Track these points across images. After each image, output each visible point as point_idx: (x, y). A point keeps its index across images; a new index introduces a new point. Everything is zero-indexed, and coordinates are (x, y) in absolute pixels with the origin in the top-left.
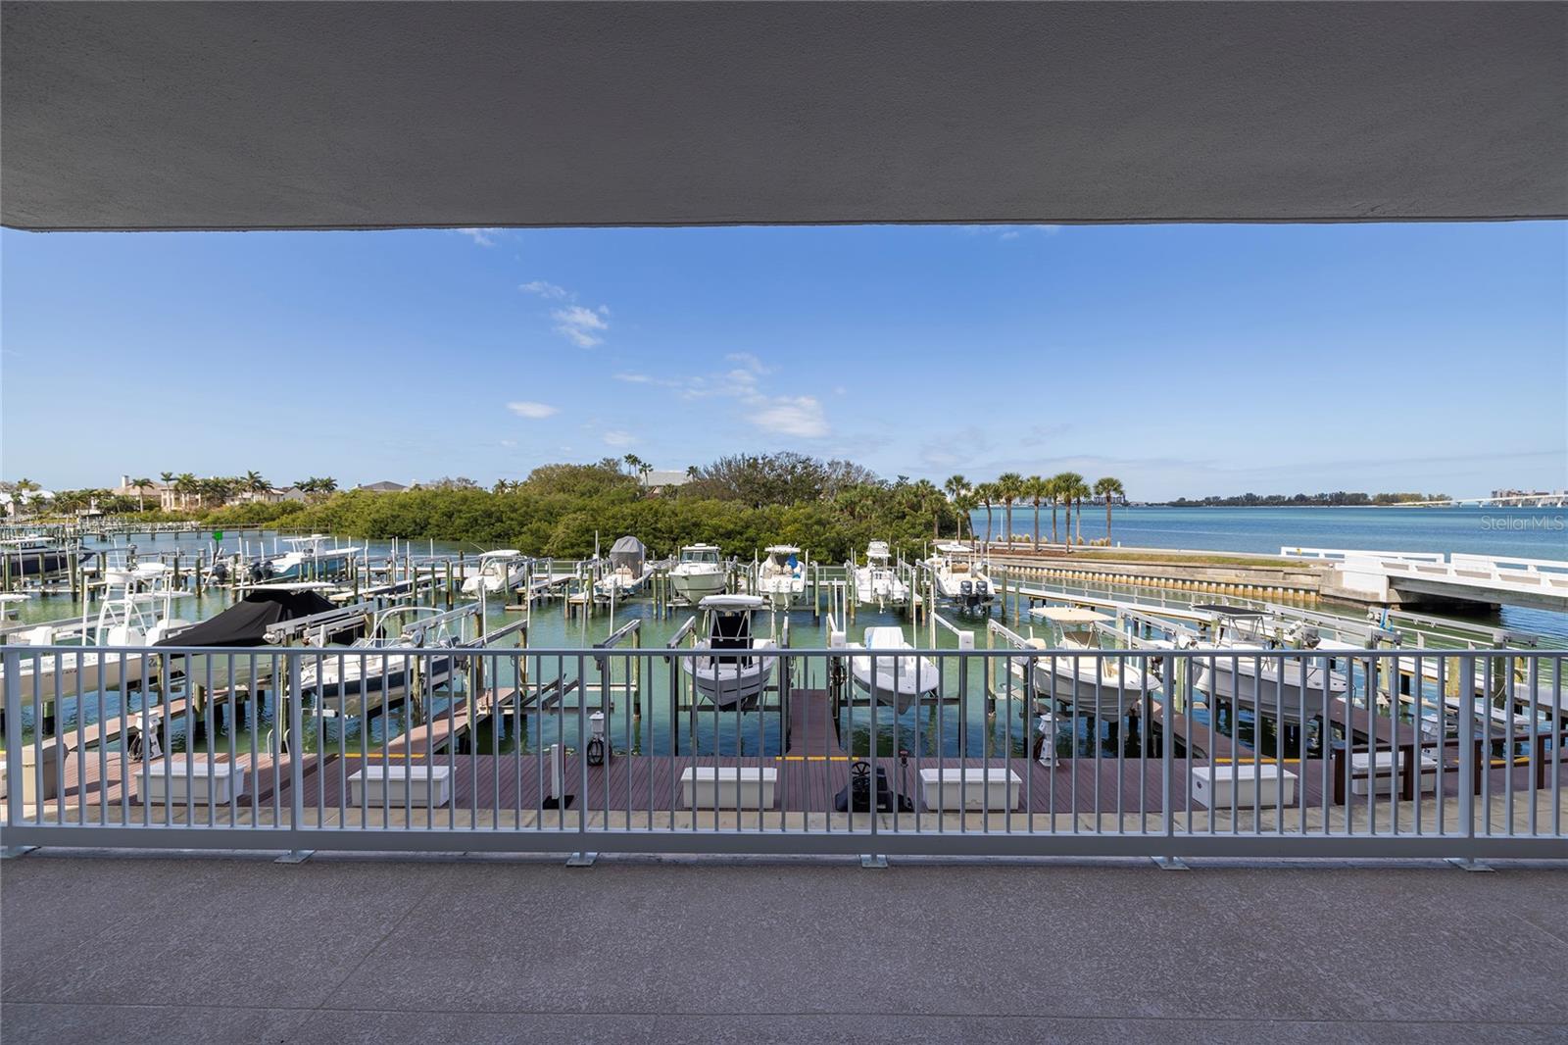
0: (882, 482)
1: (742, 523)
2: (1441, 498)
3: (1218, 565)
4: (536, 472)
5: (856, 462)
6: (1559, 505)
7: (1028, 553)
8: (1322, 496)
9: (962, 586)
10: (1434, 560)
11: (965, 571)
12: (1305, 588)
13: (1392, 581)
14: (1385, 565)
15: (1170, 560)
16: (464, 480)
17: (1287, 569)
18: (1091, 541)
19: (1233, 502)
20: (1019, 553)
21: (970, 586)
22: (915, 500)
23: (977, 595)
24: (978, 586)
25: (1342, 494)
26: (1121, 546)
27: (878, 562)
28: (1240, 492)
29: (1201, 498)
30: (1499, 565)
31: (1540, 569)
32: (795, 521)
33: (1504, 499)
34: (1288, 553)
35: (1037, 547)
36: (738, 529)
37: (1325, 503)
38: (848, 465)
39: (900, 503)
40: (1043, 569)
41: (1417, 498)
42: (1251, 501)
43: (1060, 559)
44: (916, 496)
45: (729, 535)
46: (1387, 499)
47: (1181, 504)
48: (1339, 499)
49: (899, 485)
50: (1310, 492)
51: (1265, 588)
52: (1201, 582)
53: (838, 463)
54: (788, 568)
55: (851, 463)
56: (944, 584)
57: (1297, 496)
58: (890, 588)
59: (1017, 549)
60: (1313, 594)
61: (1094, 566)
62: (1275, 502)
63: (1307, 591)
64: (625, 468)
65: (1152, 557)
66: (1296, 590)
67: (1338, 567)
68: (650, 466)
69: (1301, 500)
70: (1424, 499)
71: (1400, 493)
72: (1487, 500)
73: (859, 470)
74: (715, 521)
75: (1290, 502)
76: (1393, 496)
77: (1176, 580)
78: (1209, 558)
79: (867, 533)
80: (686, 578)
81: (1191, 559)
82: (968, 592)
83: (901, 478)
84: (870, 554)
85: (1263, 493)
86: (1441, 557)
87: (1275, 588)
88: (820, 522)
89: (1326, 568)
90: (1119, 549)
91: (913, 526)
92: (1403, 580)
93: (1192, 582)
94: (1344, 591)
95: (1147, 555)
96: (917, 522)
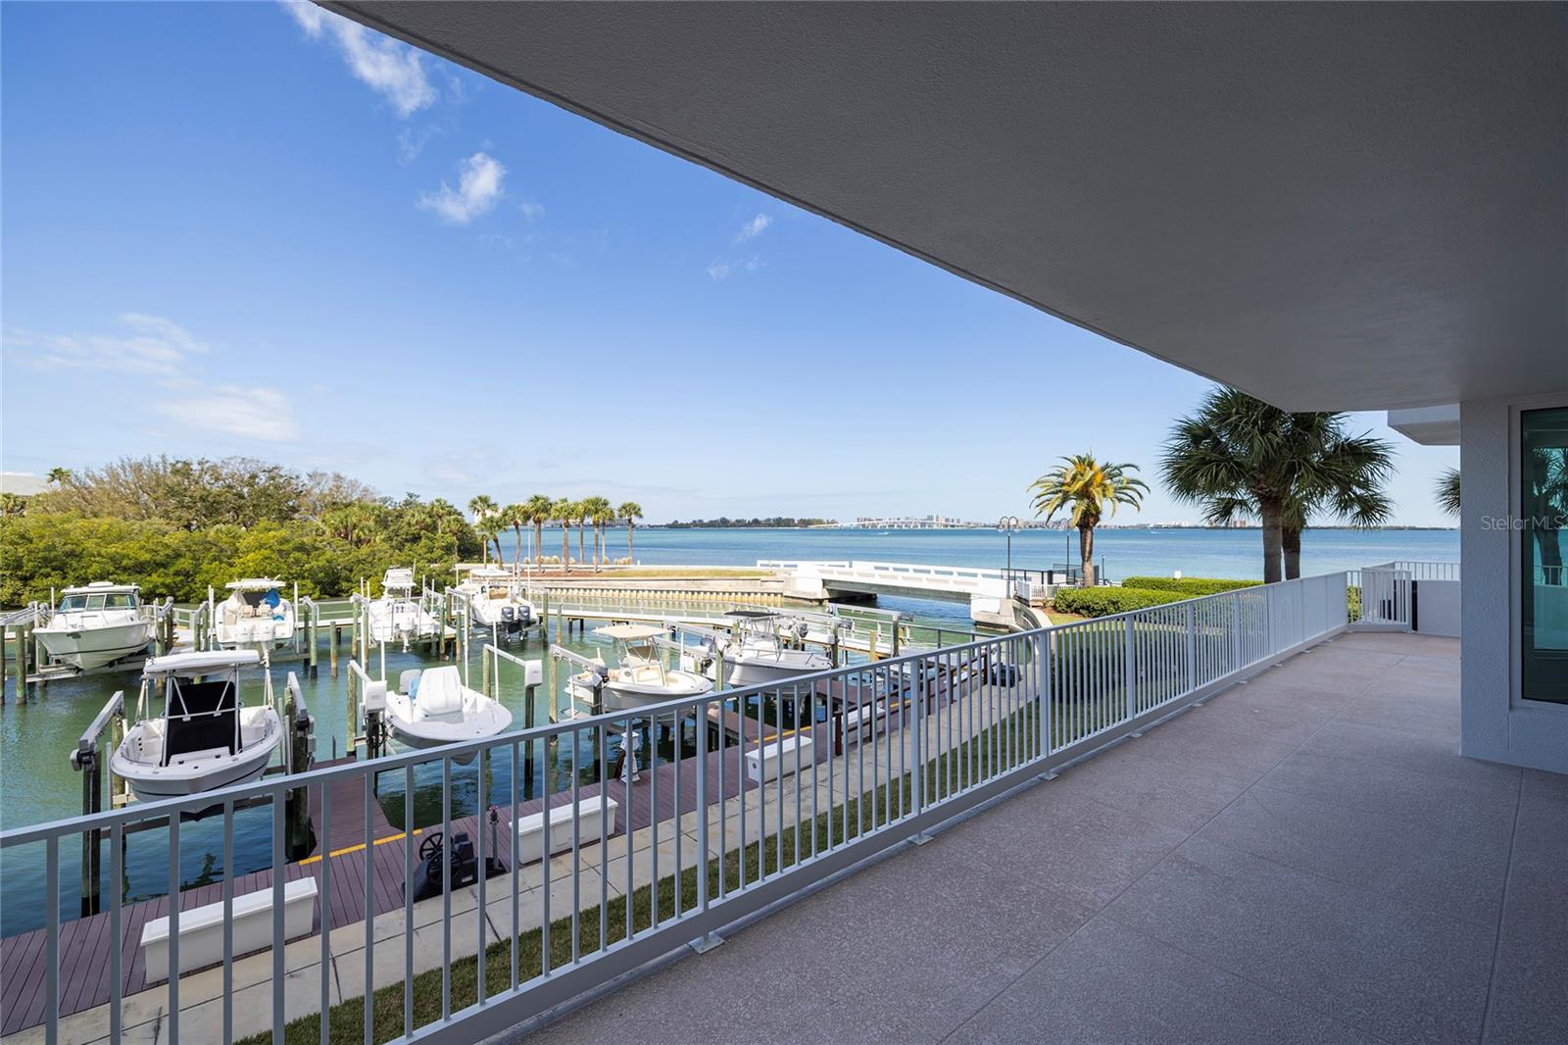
0: (385, 500)
1: (169, 552)
2: (833, 522)
3: (717, 577)
5: (349, 475)
6: (889, 527)
7: (558, 574)
8: (769, 520)
9: (505, 612)
10: (843, 566)
11: (504, 596)
12: (775, 591)
13: (825, 582)
14: (821, 571)
15: (682, 575)
17: (763, 578)
18: (616, 560)
19: (712, 525)
20: (550, 574)
21: (512, 612)
22: (428, 520)
23: (519, 620)
24: (519, 611)
25: (780, 518)
26: (641, 564)
27: (398, 592)
28: (717, 517)
29: (689, 522)
30: (876, 568)
31: (895, 569)
32: (261, 546)
33: (862, 523)
34: (762, 565)
35: (567, 568)
36: (158, 558)
38: (338, 477)
39: (409, 524)
40: (573, 589)
41: (820, 522)
42: (724, 524)
43: (590, 578)
44: (430, 517)
45: (140, 569)
46: (805, 523)
47: (675, 526)
48: (779, 522)
49: (407, 503)
50: (762, 518)
51: (749, 594)
52: (705, 592)
53: (323, 475)
54: (264, 607)
55: (342, 475)
56: (482, 612)
57: (754, 520)
58: (417, 622)
59: (546, 570)
60: (780, 596)
61: (620, 584)
62: (740, 524)
63: (776, 594)
65: (668, 573)
66: (769, 594)
67: (794, 574)
69: (756, 522)
70: (825, 523)
71: (811, 517)
72: (855, 524)
73: (353, 484)
74: (112, 549)
75: (749, 524)
76: (809, 520)
77: (687, 592)
78: (711, 572)
79: (370, 559)
81: (697, 573)
82: (509, 618)
83: (411, 496)
84: (388, 583)
85: (732, 518)
86: (847, 563)
87: (756, 593)
88: (301, 548)
89: (787, 576)
90: (639, 567)
91: (431, 550)
92: (831, 581)
93: (699, 592)
94: (797, 592)
95: (664, 571)
96: (436, 545)
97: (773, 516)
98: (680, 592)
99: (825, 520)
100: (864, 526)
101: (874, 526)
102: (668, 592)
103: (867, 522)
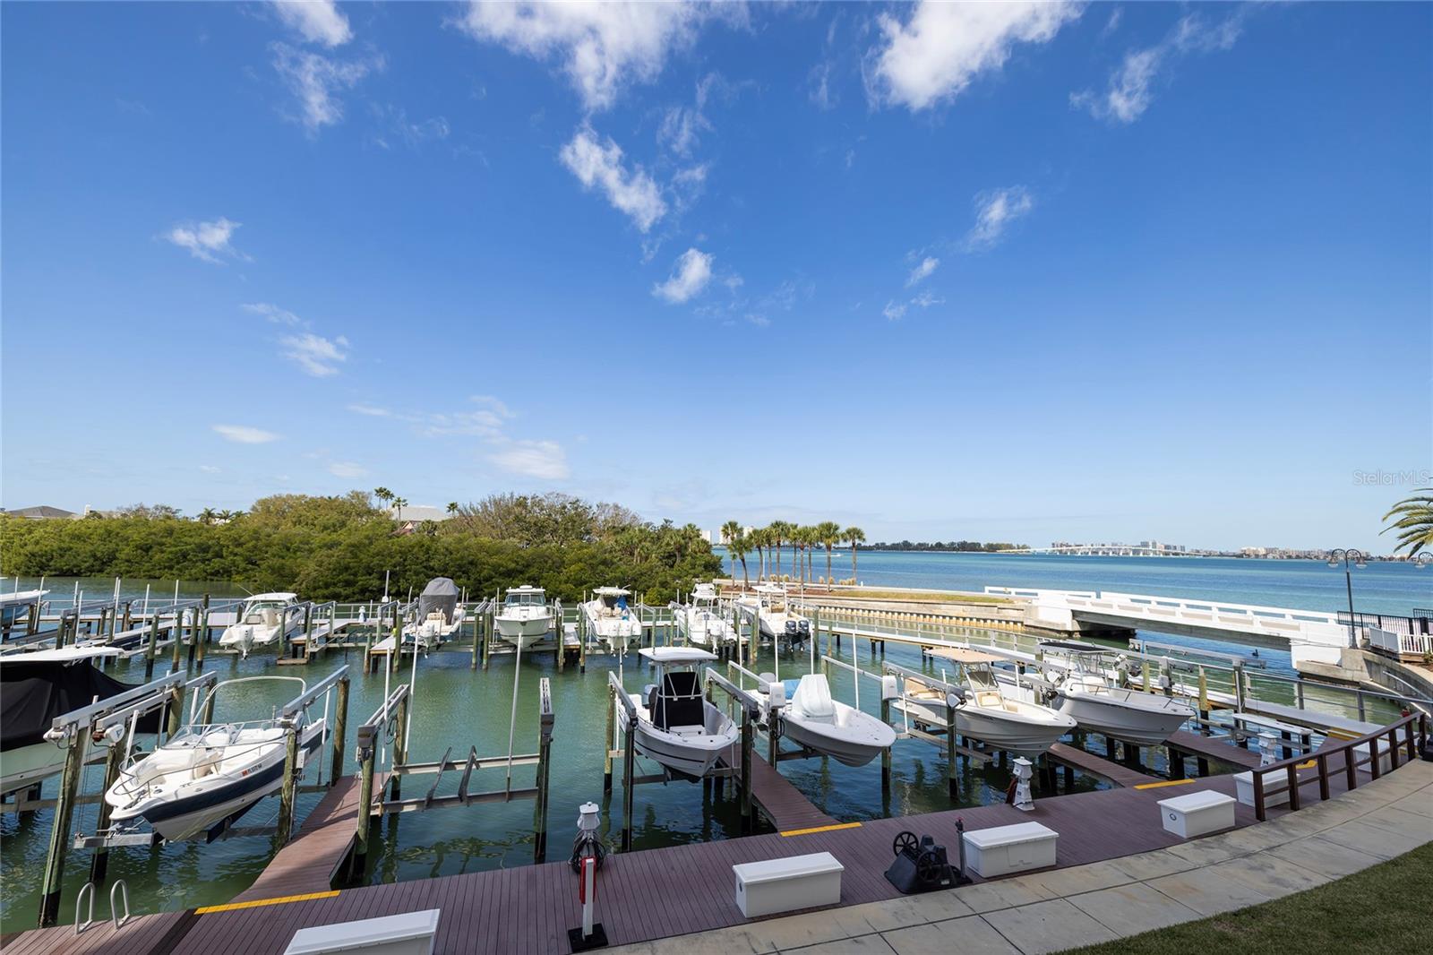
0: (648, 525)
2: (1024, 547)
3: (949, 602)
4: (263, 503)
6: (1090, 554)
8: (953, 544)
9: (787, 625)
10: (1090, 597)
11: (781, 610)
12: (1014, 619)
13: (1074, 612)
14: (1069, 601)
15: (911, 597)
16: (162, 508)
17: (997, 605)
21: (794, 626)
22: (683, 541)
23: (799, 633)
24: (800, 625)
25: (965, 543)
27: (701, 603)
31: (1159, 603)
33: (1059, 549)
34: (992, 591)
37: (954, 549)
39: (668, 544)
41: (1010, 547)
43: (823, 597)
44: (683, 539)
46: (992, 548)
48: (964, 547)
49: (664, 528)
50: (945, 542)
51: (985, 620)
52: (937, 616)
54: (618, 610)
56: (769, 624)
57: (937, 544)
60: (1019, 625)
63: (1015, 623)
64: (375, 502)
65: (898, 595)
66: (1007, 622)
67: (1036, 603)
68: (405, 501)
69: (939, 546)
70: (1014, 548)
71: (1000, 542)
72: (1050, 549)
73: (626, 512)
76: (997, 545)
77: (918, 615)
80: (524, 623)
81: (927, 596)
82: (792, 631)
83: (666, 521)
84: (699, 595)
87: (992, 620)
89: (1026, 604)
90: (861, 588)
92: (1080, 612)
93: (931, 616)
94: (1041, 622)
95: (893, 593)
96: (698, 563)
97: (958, 540)
98: (912, 614)
99: (1015, 545)
100: (1061, 551)
101: (1073, 552)
102: (899, 613)
103: (1064, 548)
